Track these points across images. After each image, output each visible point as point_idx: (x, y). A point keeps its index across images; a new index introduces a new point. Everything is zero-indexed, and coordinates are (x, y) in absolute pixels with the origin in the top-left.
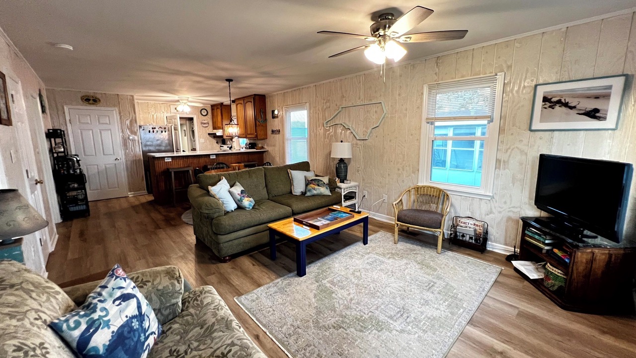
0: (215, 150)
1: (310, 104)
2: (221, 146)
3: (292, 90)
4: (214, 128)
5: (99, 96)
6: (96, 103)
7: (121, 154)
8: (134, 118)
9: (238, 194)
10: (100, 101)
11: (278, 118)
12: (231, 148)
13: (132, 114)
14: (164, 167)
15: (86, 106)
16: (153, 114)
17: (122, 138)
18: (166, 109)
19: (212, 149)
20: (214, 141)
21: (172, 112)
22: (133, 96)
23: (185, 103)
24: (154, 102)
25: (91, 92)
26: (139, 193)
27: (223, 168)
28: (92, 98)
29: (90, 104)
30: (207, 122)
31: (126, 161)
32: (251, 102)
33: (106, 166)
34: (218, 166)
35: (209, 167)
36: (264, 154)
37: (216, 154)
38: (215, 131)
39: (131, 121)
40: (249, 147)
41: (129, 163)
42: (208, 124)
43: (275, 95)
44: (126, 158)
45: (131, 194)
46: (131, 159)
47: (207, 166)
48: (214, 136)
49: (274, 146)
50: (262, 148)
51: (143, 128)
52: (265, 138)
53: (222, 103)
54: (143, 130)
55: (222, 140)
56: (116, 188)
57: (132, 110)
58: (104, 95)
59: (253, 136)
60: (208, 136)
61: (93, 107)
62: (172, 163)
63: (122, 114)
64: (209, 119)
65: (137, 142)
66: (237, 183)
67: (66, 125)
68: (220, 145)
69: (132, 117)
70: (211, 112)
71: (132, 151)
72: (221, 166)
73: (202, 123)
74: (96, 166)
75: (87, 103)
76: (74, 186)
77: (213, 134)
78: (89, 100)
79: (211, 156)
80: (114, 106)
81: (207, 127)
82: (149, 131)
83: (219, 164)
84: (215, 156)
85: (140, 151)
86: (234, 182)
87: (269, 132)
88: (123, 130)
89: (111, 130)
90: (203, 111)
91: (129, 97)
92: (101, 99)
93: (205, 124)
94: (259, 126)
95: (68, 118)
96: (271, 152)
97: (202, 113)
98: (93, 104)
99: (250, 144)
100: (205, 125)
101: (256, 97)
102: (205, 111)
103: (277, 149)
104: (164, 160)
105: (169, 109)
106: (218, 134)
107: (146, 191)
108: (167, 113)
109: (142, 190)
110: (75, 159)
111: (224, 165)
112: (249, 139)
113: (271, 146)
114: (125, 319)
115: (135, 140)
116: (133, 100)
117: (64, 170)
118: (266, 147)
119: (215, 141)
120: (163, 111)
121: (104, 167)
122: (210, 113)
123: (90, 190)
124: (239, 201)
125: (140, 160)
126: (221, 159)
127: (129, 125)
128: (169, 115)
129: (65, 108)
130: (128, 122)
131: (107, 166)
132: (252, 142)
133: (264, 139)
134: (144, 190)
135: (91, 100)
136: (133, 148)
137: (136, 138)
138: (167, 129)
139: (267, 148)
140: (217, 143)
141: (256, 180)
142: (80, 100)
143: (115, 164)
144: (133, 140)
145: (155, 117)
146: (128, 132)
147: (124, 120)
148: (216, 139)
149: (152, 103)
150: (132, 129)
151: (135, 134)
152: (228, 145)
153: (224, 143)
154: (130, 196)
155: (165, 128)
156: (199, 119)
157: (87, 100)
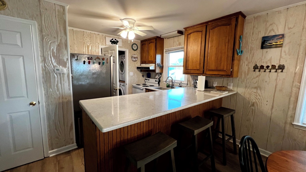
2: (146, 79)
4: (144, 63)
8: (63, 41)
13: (61, 34)
16: (88, 45)
17: (43, 70)
18: (101, 41)
20: (140, 74)
21: (107, 44)
22: (64, 8)
24: (89, 32)
26: (66, 149)
30: (136, 56)
31: (48, 105)
33: (11, 117)
38: (142, 65)
39: (58, 46)
42: (137, 58)
44: (47, 101)
45: (52, 153)
48: (141, 70)
49: (257, 88)
51: (76, 58)
53: (158, 37)
54: (76, 60)
55: (147, 74)
56: (28, 148)
57: (62, 28)
60: (136, 69)
65: (66, 76)
69: (61, 40)
70: (140, 47)
71: (58, 89)
73: (132, 57)
77: (141, 68)
81: (136, 61)
82: (84, 62)
85: (70, 89)
87: (246, 68)
88: (44, 58)
89: (23, 56)
90: (134, 45)
91: (57, 8)
96: (246, 96)
97: (133, 47)
100: (134, 59)
101: (240, 17)
102: (136, 46)
103: (265, 93)
105: (105, 41)
106: (151, 68)
107: (75, 144)
109: (69, 144)
113: (247, 87)
115: (63, 74)
116: (64, 13)
120: (99, 42)
121: (8, 118)
122: (139, 49)
125: (68, 102)
127: (55, 51)
128: (103, 47)
130: (54, 47)
131: (14, 115)
134: (73, 143)
137: (65, 70)
138: (106, 60)
140: (143, 76)
143: (29, 111)
144: (60, 74)
145: (90, 49)
146: (53, 61)
147: (47, 43)
148: (142, 72)
149: (87, 33)
150: (60, 58)
151: (64, 65)
152: (156, 79)
153: (149, 76)
154: (51, 156)
155: (103, 59)
156: (130, 53)
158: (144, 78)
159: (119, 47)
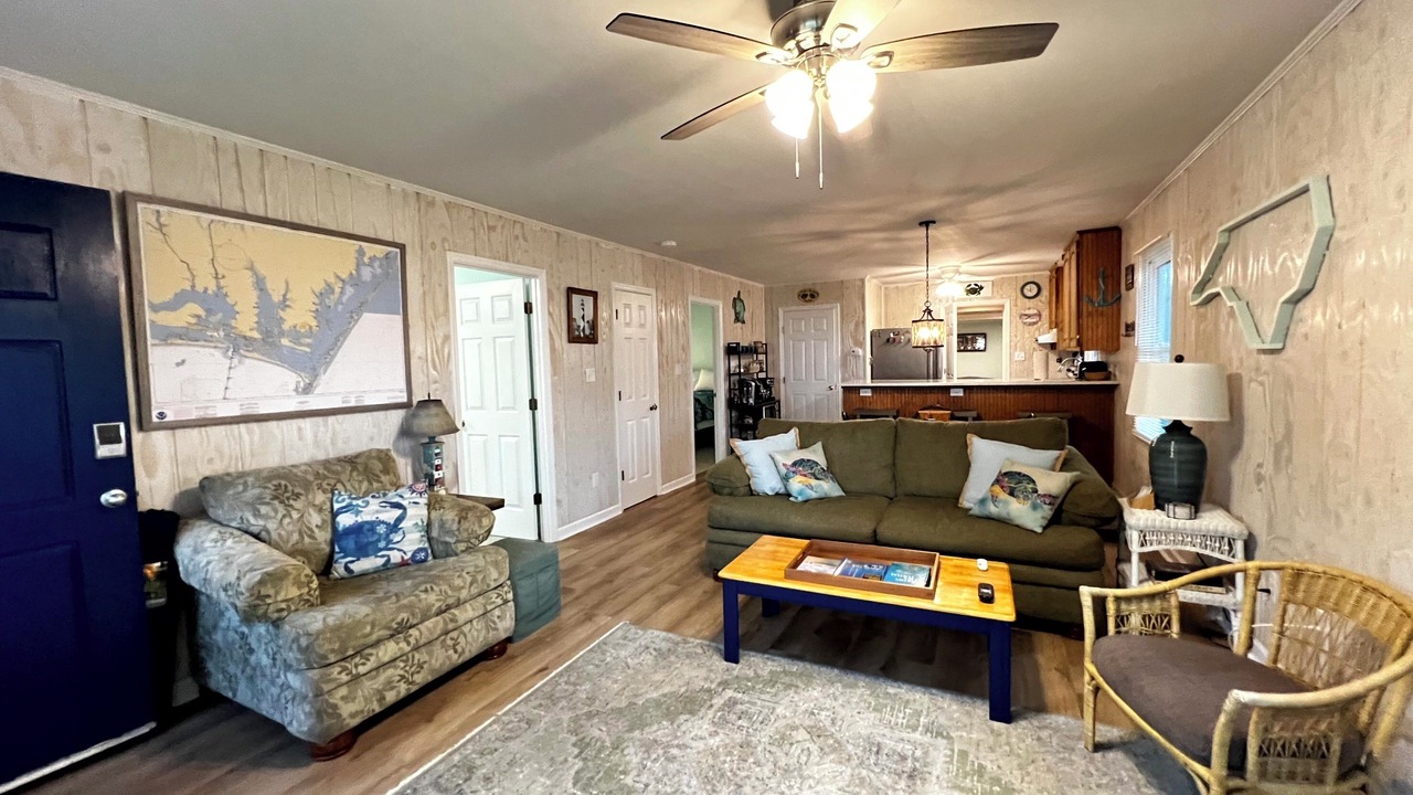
5: (818, 289)
6: (814, 300)
7: (837, 379)
8: (861, 319)
9: (785, 464)
10: (818, 295)
11: (1132, 287)
13: (860, 311)
14: (855, 407)
15: (802, 305)
17: (840, 353)
22: (864, 279)
25: (808, 284)
28: (809, 293)
29: (806, 301)
30: (1035, 312)
32: (1074, 253)
33: (813, 398)
37: (964, 388)
42: (1040, 315)
50: (1108, 376)
54: (879, 338)
57: (860, 304)
58: (824, 286)
61: (810, 306)
62: (871, 400)
63: (844, 314)
64: (1042, 304)
65: (861, 359)
67: (779, 336)
69: (859, 317)
70: (1048, 289)
71: (853, 375)
74: (806, 397)
75: (804, 300)
79: (952, 390)
80: (836, 301)
81: (1035, 323)
82: (888, 340)
84: (961, 390)
88: (841, 340)
89: (827, 340)
90: (1027, 287)
91: (858, 283)
92: (820, 293)
93: (1029, 316)
94: (1089, 315)
95: (781, 326)
97: (1026, 292)
98: (811, 301)
100: (1029, 320)
101: (1086, 237)
104: (860, 392)
110: (754, 384)
114: (374, 519)
122: (1045, 293)
124: (783, 478)
126: (978, 399)
129: (780, 310)
130: (852, 327)
135: (808, 296)
136: (854, 369)
137: (861, 352)
142: (796, 297)
143: (828, 396)
144: (857, 357)
147: (847, 322)
150: (857, 337)
151: (860, 346)
156: (1016, 306)
157: (804, 296)
159: (985, 298)
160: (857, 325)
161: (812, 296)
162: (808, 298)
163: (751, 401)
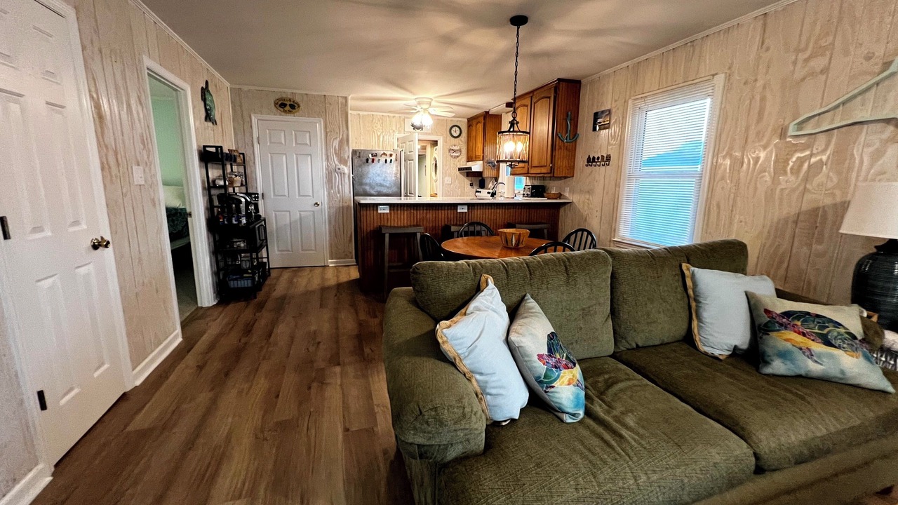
0: (467, 196)
1: (729, 77)
2: (477, 192)
3: (664, 50)
4: (469, 159)
5: (298, 99)
6: (294, 111)
7: (322, 196)
8: (345, 137)
9: (540, 357)
10: (299, 106)
11: (608, 128)
12: (493, 195)
13: (343, 128)
14: (376, 224)
15: (281, 115)
16: (379, 134)
17: (326, 169)
18: (398, 126)
19: (462, 194)
20: (467, 181)
21: (406, 130)
22: (346, 98)
23: (425, 110)
24: (381, 114)
25: (287, 92)
26: (344, 262)
27: (479, 234)
28: (288, 103)
29: (285, 111)
30: (458, 148)
31: (329, 207)
32: (549, 98)
33: (300, 215)
34: (472, 228)
35: (453, 229)
36: (562, 210)
37: (469, 205)
38: (469, 164)
40: (532, 193)
41: (333, 210)
42: (460, 151)
43: (608, 75)
44: (329, 203)
45: (332, 263)
46: (336, 205)
47: (449, 227)
48: (468, 173)
49: (589, 192)
50: (560, 196)
51: (358, 155)
52: (569, 174)
53: (487, 113)
54: (359, 157)
55: (479, 180)
56: (312, 250)
57: (344, 123)
58: (305, 97)
59: (544, 170)
60: (458, 172)
61: (289, 117)
62: (389, 216)
63: (328, 130)
64: (461, 144)
65: (347, 176)
66: (531, 303)
67: (253, 146)
68: (476, 188)
69: (343, 135)
70: (466, 132)
71: (339, 192)
72: (478, 228)
73: (450, 150)
74: (288, 213)
75: (282, 110)
76: (239, 246)
77: (467, 169)
78: (285, 105)
79: (459, 207)
80: (319, 115)
81: (458, 157)
82: (367, 160)
83: (472, 224)
84: (466, 207)
85: (350, 192)
86: (520, 295)
87: (581, 161)
88: (328, 156)
89: (311, 155)
90: (454, 129)
91: (340, 100)
92: (301, 105)
93: (455, 151)
94: (560, 148)
95: (255, 136)
96: (580, 206)
97: (452, 132)
98: (290, 111)
99: (533, 187)
100: (454, 154)
101: (563, 85)
102: (457, 129)
103: (596, 199)
104: (377, 210)
106: (474, 169)
107: (354, 260)
108: (400, 132)
109: (348, 258)
110: (243, 200)
111: (483, 228)
112: (532, 177)
113: (581, 192)
115: (344, 174)
117: (224, 218)
118: (567, 194)
119: (469, 182)
120: (394, 128)
121: (298, 216)
122: (464, 134)
123: (278, 251)
124: (540, 382)
125: (348, 207)
126: (478, 215)
127: (337, 147)
129: (253, 117)
130: (336, 143)
131: (303, 214)
132: (536, 183)
133: (565, 177)
134: (352, 258)
135: (287, 106)
136: (340, 186)
137: (346, 170)
138: (394, 156)
139: (569, 196)
140: (471, 185)
141: (585, 295)
142: (273, 105)
143: (314, 211)
144: (341, 173)
145: (381, 139)
146: (335, 159)
147: (331, 139)
148: (470, 178)
149: (378, 117)
150: (342, 155)
151: (345, 163)
152: (489, 189)
153: (482, 185)
154: (330, 265)
155: (391, 155)
156: (446, 142)
157: (283, 105)
158: (475, 190)
159: (426, 134)
160: (341, 142)
161: (293, 107)
162: (288, 108)
163: (244, 221)
